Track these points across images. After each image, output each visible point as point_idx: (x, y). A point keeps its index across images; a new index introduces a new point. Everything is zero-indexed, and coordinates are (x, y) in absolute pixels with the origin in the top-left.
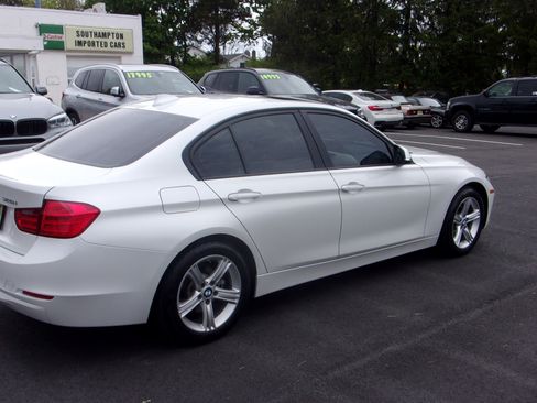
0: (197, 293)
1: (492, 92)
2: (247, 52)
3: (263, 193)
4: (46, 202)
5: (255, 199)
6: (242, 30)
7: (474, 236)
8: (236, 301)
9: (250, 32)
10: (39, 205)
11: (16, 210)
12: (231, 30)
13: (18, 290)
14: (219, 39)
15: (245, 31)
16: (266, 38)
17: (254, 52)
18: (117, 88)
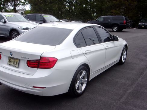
0: (78, 82)
1: (98, 20)
2: (23, 9)
3: (92, 51)
4: (41, 58)
5: (90, 53)
6: (22, 3)
7: (125, 58)
8: (86, 82)
9: (24, 3)
10: (39, 58)
11: (27, 61)
12: (19, 2)
13: (31, 86)
14: (15, 5)
15: (23, 3)
16: (29, 5)
17: (25, 9)
18: (3, 20)
